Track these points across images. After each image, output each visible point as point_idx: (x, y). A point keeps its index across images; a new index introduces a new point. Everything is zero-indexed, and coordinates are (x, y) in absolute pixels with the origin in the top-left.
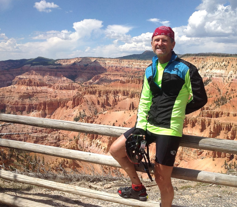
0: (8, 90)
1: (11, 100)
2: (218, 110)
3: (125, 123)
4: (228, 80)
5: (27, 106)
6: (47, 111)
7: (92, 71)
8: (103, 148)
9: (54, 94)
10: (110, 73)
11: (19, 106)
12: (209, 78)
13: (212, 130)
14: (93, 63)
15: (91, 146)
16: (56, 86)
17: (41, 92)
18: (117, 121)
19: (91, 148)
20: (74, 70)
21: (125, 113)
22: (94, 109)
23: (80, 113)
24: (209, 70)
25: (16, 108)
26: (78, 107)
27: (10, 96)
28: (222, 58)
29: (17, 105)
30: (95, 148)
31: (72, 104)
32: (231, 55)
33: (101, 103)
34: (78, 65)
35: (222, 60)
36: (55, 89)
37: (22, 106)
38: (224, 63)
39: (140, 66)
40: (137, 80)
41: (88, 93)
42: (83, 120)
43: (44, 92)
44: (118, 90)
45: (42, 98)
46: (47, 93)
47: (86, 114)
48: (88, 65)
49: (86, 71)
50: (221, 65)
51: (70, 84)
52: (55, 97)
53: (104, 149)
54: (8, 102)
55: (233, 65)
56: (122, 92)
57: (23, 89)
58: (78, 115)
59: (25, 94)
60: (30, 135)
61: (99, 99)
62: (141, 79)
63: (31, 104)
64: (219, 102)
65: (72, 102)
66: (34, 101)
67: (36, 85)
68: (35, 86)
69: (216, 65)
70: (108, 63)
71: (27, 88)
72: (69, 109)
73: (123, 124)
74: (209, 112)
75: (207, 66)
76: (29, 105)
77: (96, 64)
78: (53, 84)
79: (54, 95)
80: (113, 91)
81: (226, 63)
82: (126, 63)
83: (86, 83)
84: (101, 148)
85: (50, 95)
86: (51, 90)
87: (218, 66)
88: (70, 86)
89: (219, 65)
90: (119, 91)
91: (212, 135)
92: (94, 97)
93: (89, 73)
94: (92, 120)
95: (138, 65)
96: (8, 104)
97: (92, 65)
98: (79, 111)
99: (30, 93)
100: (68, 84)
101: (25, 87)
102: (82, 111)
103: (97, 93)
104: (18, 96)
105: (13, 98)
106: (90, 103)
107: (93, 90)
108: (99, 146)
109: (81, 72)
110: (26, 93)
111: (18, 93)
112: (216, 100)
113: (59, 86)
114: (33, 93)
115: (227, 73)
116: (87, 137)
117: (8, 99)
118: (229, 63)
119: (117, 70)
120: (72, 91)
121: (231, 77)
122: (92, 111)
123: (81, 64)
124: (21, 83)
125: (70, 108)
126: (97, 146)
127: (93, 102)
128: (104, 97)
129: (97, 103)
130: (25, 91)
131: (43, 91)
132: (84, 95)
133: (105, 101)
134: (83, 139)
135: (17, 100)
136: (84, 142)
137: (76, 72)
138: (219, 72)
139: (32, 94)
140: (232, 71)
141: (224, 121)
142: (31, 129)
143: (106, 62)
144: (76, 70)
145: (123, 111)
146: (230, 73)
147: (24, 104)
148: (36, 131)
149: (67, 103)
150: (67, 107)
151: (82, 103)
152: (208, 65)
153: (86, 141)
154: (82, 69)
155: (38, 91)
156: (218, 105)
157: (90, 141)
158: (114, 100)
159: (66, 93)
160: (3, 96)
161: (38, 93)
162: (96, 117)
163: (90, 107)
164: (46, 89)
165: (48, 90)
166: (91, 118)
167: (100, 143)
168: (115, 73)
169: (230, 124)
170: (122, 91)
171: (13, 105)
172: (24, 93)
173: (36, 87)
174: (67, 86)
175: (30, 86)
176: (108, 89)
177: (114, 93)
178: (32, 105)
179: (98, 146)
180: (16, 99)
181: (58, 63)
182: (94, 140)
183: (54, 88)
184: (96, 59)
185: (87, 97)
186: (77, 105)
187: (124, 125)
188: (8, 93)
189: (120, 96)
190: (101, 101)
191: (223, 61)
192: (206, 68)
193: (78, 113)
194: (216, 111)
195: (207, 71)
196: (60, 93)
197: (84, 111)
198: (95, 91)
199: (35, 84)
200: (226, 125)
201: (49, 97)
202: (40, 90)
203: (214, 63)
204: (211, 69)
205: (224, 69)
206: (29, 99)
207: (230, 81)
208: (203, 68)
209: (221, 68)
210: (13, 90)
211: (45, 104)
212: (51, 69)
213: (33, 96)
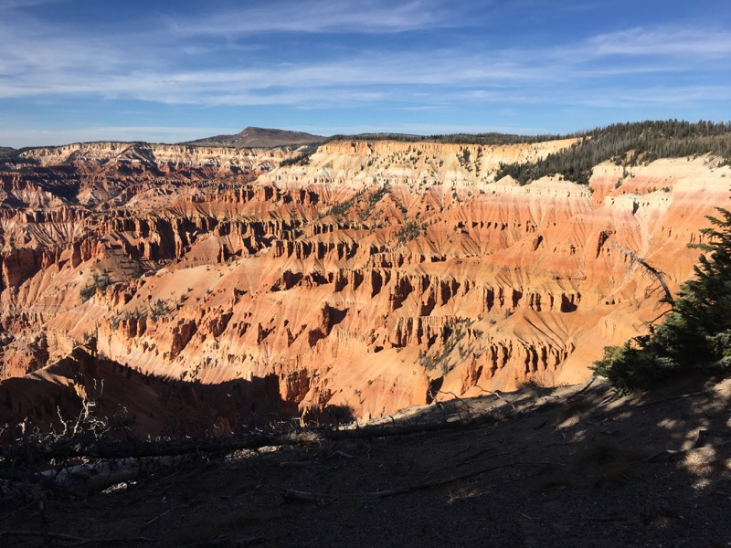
2: (401, 251)
3: (209, 292)
4: (420, 189)
8: (161, 353)
9: (21, 236)
10: (164, 179)
12: (383, 186)
13: (393, 293)
14: (120, 156)
15: (130, 352)
18: (190, 290)
19: (131, 355)
21: (208, 270)
23: (96, 277)
24: (382, 170)
26: (90, 263)
28: (406, 146)
30: (141, 356)
31: (73, 257)
32: (423, 138)
33: (147, 251)
34: (83, 162)
36: (22, 222)
38: (410, 155)
39: (237, 163)
40: (231, 193)
42: (105, 292)
47: (112, 279)
48: (107, 160)
50: (404, 159)
51: (62, 209)
52: (26, 242)
53: (165, 355)
55: (427, 159)
58: (92, 282)
62: (241, 192)
64: (405, 235)
65: (72, 251)
69: (397, 157)
70: (160, 155)
72: (65, 271)
73: (206, 295)
75: (378, 162)
77: (128, 157)
78: (16, 210)
81: (415, 155)
82: (204, 155)
84: (157, 355)
86: (12, 224)
87: (399, 162)
88: (64, 213)
89: (401, 159)
94: (128, 293)
95: (231, 160)
97: (117, 160)
98: (92, 273)
100: (57, 210)
102: (99, 272)
103: (138, 227)
107: (125, 221)
108: (150, 350)
112: (398, 232)
113: (34, 215)
115: (417, 175)
116: (119, 333)
118: (419, 153)
120: (69, 225)
121: (425, 182)
123: (89, 159)
125: (69, 266)
126: (145, 352)
128: (156, 236)
132: (102, 233)
134: (108, 338)
136: (112, 344)
138: (400, 172)
140: (426, 171)
143: (155, 153)
145: (205, 267)
146: (422, 175)
149: (59, 255)
150: (61, 265)
152: (381, 159)
153: (116, 341)
156: (403, 240)
157: (128, 340)
158: (181, 242)
162: (139, 284)
163: (121, 262)
165: (4, 226)
166: (125, 287)
167: (152, 343)
168: (179, 180)
174: (55, 214)
176: (163, 216)
181: (27, 157)
182: (137, 337)
183: (20, 221)
184: (127, 146)
185: (109, 237)
186: (87, 259)
187: (207, 298)
191: (409, 150)
192: (377, 165)
193: (92, 277)
194: (399, 253)
195: (379, 171)
196: (39, 231)
197: (105, 272)
201: (10, 242)
203: (391, 154)
204: (387, 168)
205: (411, 167)
207: (423, 191)
208: (370, 164)
209: (406, 164)
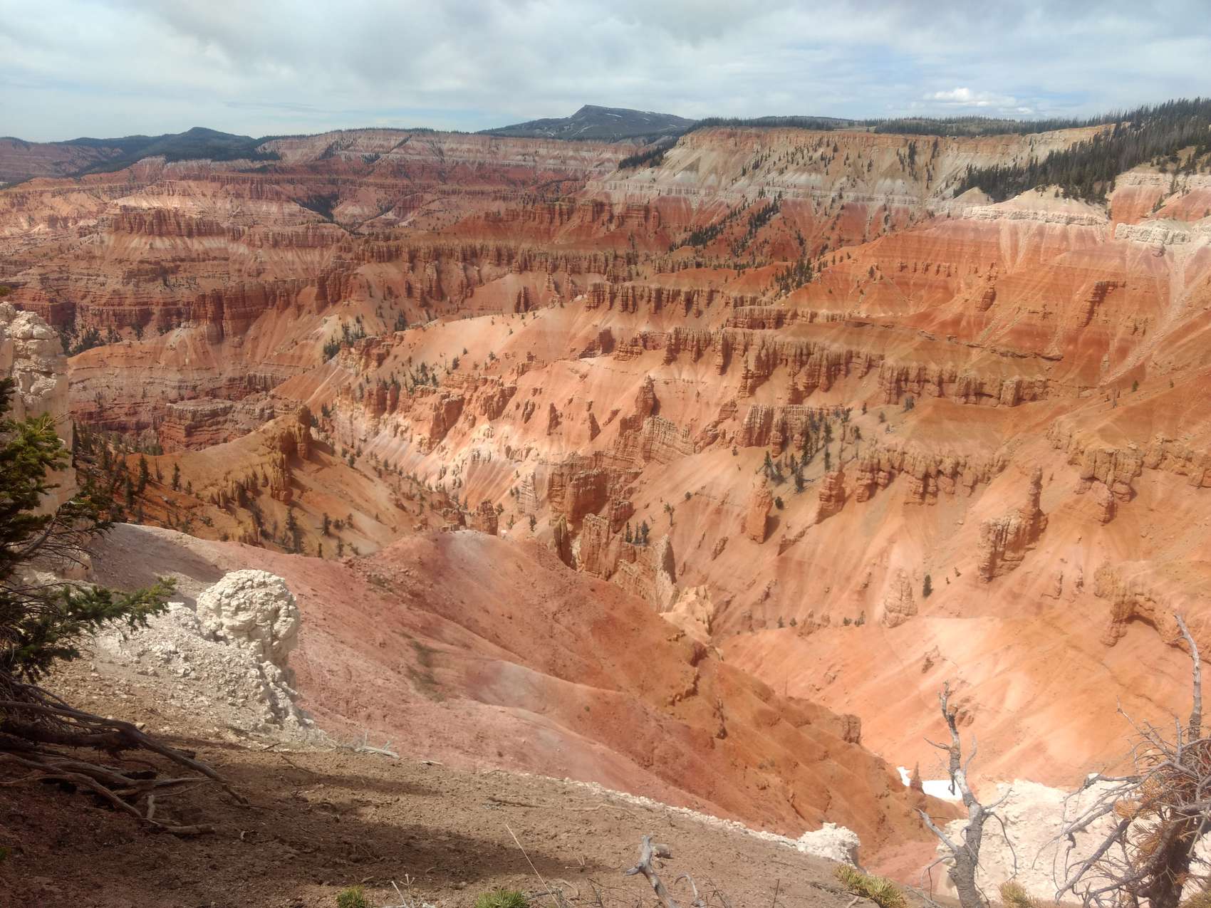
0: (79, 252)
1: (94, 289)
2: (781, 305)
3: (492, 357)
4: (831, 208)
5: (156, 310)
6: (228, 326)
7: (390, 181)
8: (417, 439)
9: (251, 265)
10: (456, 187)
11: (127, 308)
12: (772, 202)
13: (752, 367)
14: (395, 150)
15: (377, 433)
16: (257, 236)
17: (206, 257)
18: (465, 352)
19: (377, 439)
20: (327, 176)
21: (493, 323)
22: (396, 313)
23: (346, 329)
24: (774, 174)
25: (115, 315)
26: (339, 308)
27: (91, 272)
28: (817, 135)
29: (119, 305)
30: (390, 441)
31: (317, 299)
33: (417, 293)
34: (343, 159)
35: (816, 139)
36: (254, 246)
37: (137, 308)
38: (821, 151)
39: (564, 162)
40: (543, 209)
41: (372, 256)
42: (353, 350)
43: (215, 258)
44: (478, 247)
45: (208, 280)
46: (227, 259)
47: (367, 330)
48: (377, 157)
49: (371, 180)
50: (811, 159)
51: (308, 228)
52: (259, 274)
53: (421, 443)
54: (84, 297)
55: (847, 159)
56: (490, 253)
57: (136, 249)
58: (340, 335)
59: (147, 266)
60: (170, 408)
61: (412, 277)
62: (557, 207)
63: (170, 300)
64: (790, 281)
65: (315, 290)
66: (183, 290)
67: (184, 231)
68: (182, 236)
69: (799, 155)
70: (452, 150)
71: (151, 244)
72: (305, 317)
73: (488, 360)
74: (757, 312)
75: (771, 160)
76: (165, 304)
77: (406, 153)
78: (246, 228)
79: (254, 267)
80: (459, 249)
81: (829, 153)
82: (515, 150)
83: (372, 223)
84: (411, 441)
85: (237, 266)
86: (241, 249)
87: (801, 162)
88: (310, 234)
89: (806, 159)
90: (482, 248)
91: (749, 381)
92: (392, 272)
93: (382, 186)
94: (383, 351)
95: (555, 158)
96: (85, 302)
97: (391, 156)
98: (340, 323)
99: (163, 263)
100: (301, 229)
101: (144, 240)
102: (351, 321)
103: (406, 256)
104: (120, 272)
105: (101, 279)
106: (379, 294)
107: (388, 247)
108: (402, 433)
109: (353, 183)
110: (150, 263)
111: (121, 262)
112: (780, 275)
113: (270, 236)
114: (174, 260)
115: (829, 185)
116: (363, 408)
117: (83, 283)
118: (835, 150)
119: (482, 177)
120: (317, 252)
121: (841, 197)
122: (388, 321)
123: (352, 155)
124: (127, 225)
125: (310, 312)
126: (395, 435)
127: (389, 288)
128: (430, 271)
129: (403, 292)
130: (146, 255)
131: (212, 255)
132: (359, 264)
133: (431, 287)
134: (349, 414)
135: (118, 287)
136: (355, 422)
137: (333, 182)
138: (802, 178)
139: (172, 265)
140: (844, 179)
141: (790, 339)
142: (174, 388)
143: (445, 147)
144: (335, 176)
145: (488, 318)
146: (837, 185)
147: (145, 300)
148: (192, 394)
149: (297, 295)
150: (300, 308)
151: (351, 292)
152: (775, 158)
153: (360, 419)
154: (357, 173)
155: (194, 255)
156: (787, 288)
157: (374, 417)
158: (465, 281)
159: (297, 260)
160: (61, 272)
161: (193, 260)
162: (398, 340)
163: (380, 307)
164: (223, 246)
165: (230, 250)
166: (379, 343)
167: (406, 424)
168: (477, 188)
169: (808, 345)
170: (491, 248)
171: (105, 305)
172: (141, 262)
173: (186, 239)
174: (297, 235)
175: (161, 235)
176: (443, 242)
177: (465, 259)
178: (175, 303)
179: (399, 434)
180: (114, 282)
181: (268, 151)
182: (386, 415)
183: (251, 244)
184: (407, 135)
185: (367, 271)
186: (335, 302)
187: (489, 365)
188: (83, 264)
189: (487, 268)
190: (419, 285)
191: (820, 144)
192: (766, 168)
193: (339, 328)
194: (777, 308)
195: (769, 178)
196: (276, 258)
197: (358, 321)
198: (397, 251)
199: (180, 229)
200: (793, 351)
201: (236, 274)
202: (201, 248)
203: (791, 149)
204: (781, 172)
205: (821, 172)
206: (160, 281)
207: (837, 211)
208: (756, 166)
209: (812, 167)
210: (97, 253)
211: (218, 299)
212: (242, 175)
213: (175, 270)
